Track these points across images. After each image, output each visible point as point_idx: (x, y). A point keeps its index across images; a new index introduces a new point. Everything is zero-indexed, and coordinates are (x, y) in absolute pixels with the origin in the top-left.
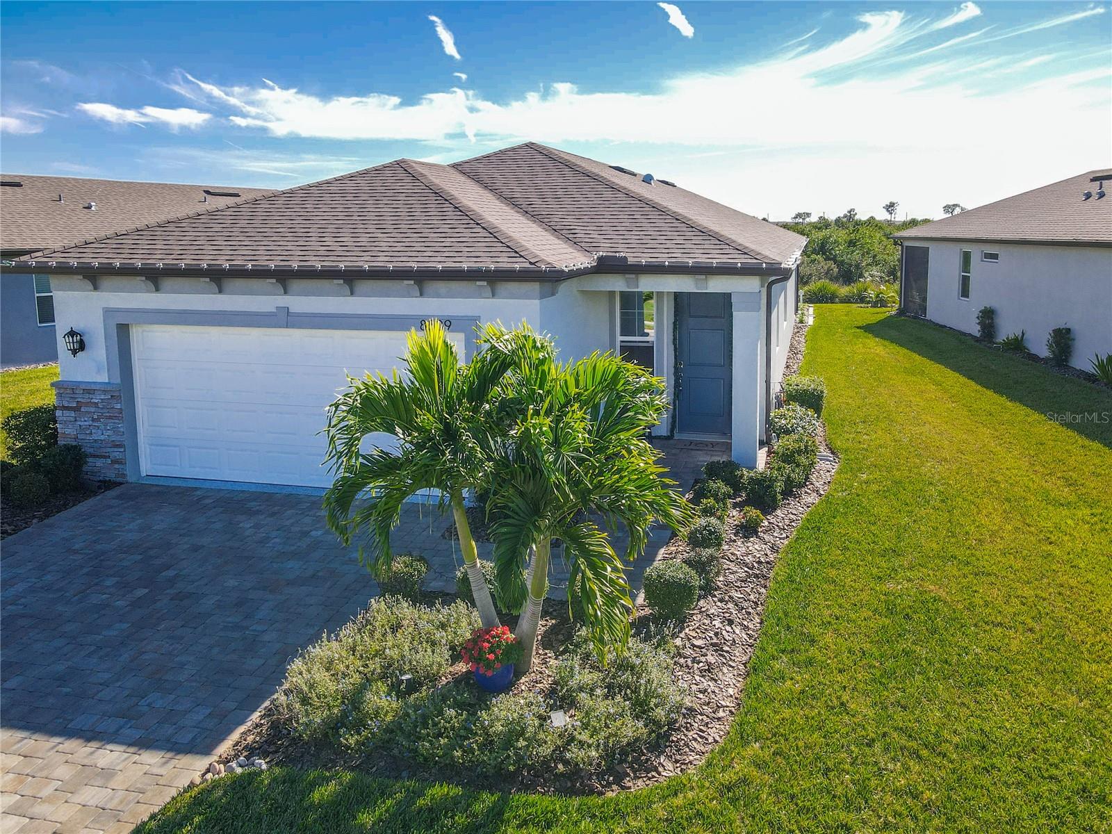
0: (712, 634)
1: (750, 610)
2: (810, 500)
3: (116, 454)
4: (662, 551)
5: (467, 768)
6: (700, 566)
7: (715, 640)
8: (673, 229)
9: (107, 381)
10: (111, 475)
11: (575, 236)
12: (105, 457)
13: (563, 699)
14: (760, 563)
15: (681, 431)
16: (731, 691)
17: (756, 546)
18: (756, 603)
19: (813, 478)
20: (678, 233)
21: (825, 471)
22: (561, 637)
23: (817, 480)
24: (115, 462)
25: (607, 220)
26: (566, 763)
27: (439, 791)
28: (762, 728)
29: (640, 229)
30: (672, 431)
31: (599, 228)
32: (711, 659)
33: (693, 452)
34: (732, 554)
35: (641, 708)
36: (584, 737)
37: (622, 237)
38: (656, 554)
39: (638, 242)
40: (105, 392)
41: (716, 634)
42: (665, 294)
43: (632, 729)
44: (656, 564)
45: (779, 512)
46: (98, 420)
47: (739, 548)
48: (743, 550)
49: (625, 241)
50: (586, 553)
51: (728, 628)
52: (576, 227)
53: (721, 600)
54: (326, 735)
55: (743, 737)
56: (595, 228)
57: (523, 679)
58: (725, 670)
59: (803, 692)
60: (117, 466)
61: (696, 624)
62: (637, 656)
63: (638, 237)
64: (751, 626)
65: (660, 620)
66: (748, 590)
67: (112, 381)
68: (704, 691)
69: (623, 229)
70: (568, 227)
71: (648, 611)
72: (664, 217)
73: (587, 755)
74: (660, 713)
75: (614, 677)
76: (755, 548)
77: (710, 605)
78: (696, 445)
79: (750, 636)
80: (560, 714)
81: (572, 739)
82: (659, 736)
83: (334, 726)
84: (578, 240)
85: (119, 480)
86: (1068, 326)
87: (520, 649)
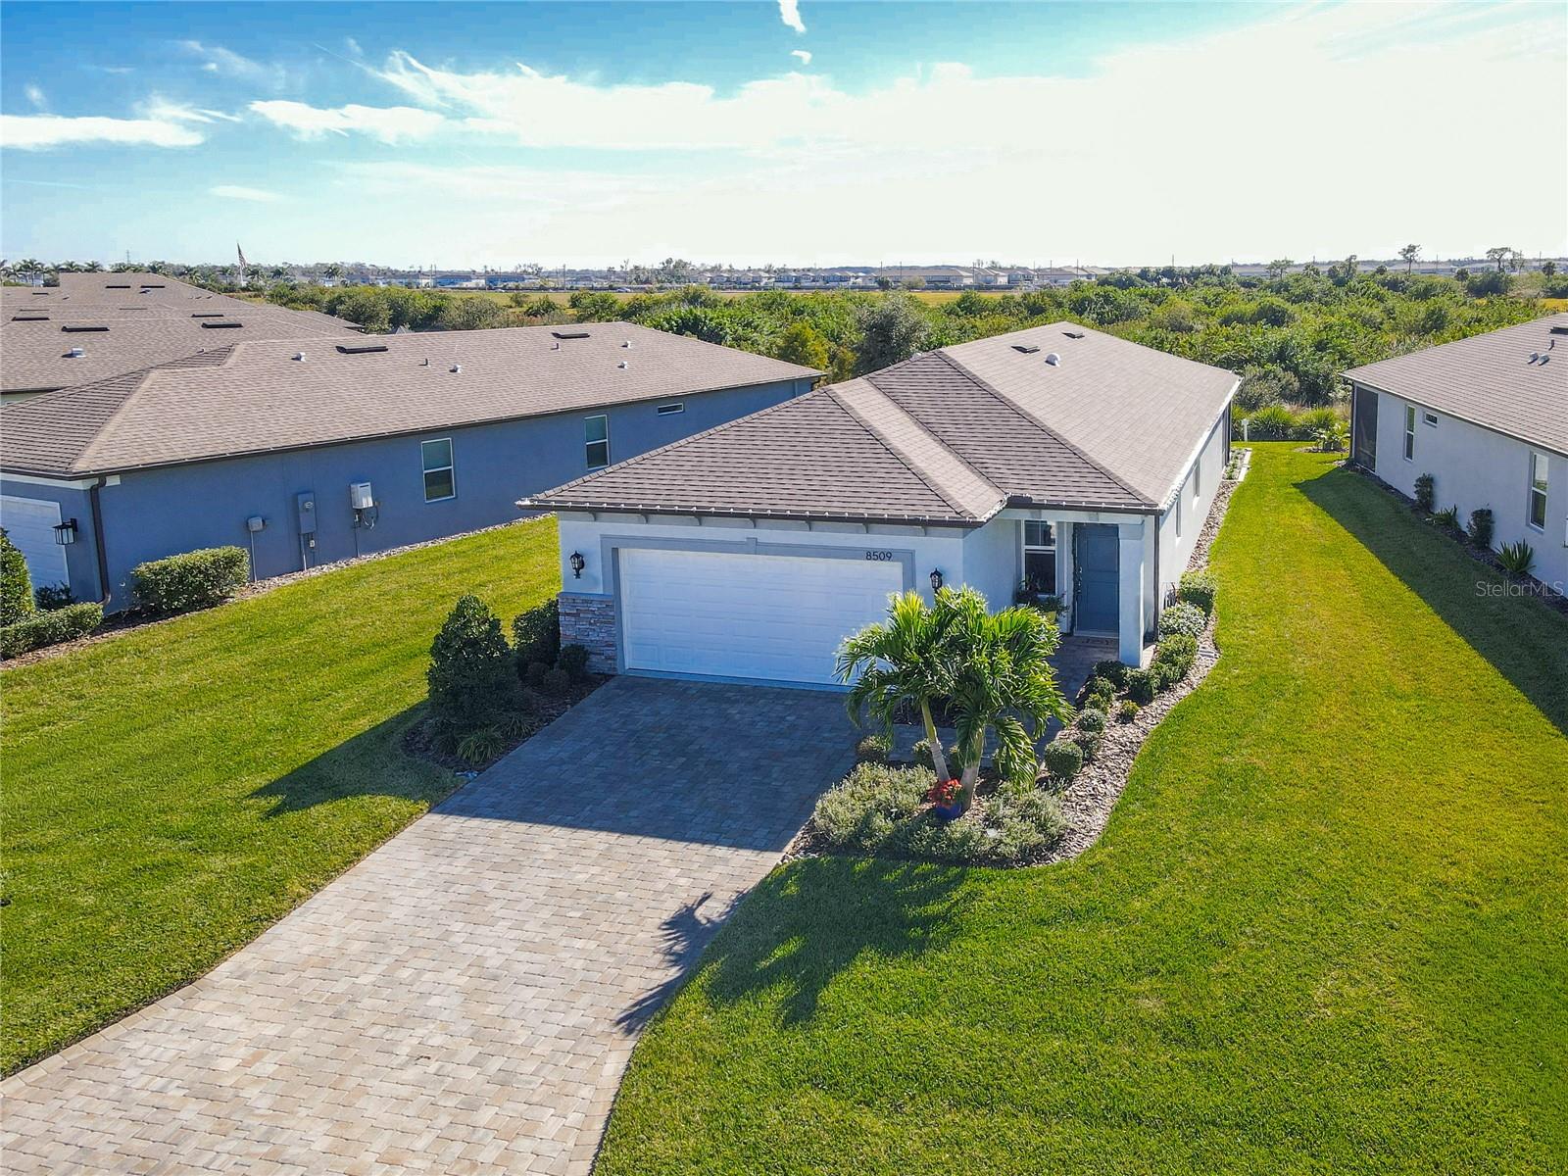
0: (1091, 789)
1: (1120, 775)
2: (1184, 693)
3: (609, 652)
4: (1060, 733)
5: (939, 858)
6: (1084, 744)
7: (1093, 792)
8: (1071, 465)
9: (601, 592)
10: (605, 668)
11: (987, 470)
12: (600, 654)
13: (993, 823)
14: (1132, 742)
15: (1080, 629)
16: (1100, 822)
17: (1131, 730)
18: (1125, 770)
19: (1190, 673)
20: (1074, 470)
21: (1204, 665)
22: (988, 790)
23: (1194, 677)
24: (608, 658)
25: (1014, 453)
26: (998, 855)
27: (926, 867)
28: (1117, 840)
29: (1042, 464)
30: (1072, 629)
31: (1007, 462)
32: (1088, 803)
33: (1090, 649)
34: (1112, 736)
35: (1042, 827)
36: (1008, 840)
37: (1027, 473)
38: (1055, 736)
39: (1041, 478)
40: (601, 602)
41: (1093, 789)
42: (1065, 525)
43: (1036, 838)
44: (1054, 743)
45: (1154, 704)
46: (595, 624)
47: (1118, 732)
48: (1121, 733)
49: (1030, 477)
50: (1009, 734)
51: (1102, 785)
52: (987, 461)
53: (1099, 768)
54: (850, 841)
55: (1104, 844)
56: (1004, 462)
57: (967, 813)
58: (1097, 810)
59: (1144, 822)
60: (609, 662)
61: (1079, 783)
62: (1040, 799)
63: (1041, 473)
64: (1119, 784)
65: (1055, 779)
66: (1120, 761)
67: (607, 593)
68: (1082, 821)
69: (1028, 463)
70: (981, 460)
71: (1047, 774)
72: (1062, 451)
73: (1010, 849)
74: (1054, 830)
75: (1025, 812)
76: (1130, 730)
77: (1091, 771)
78: (1093, 642)
79: (1118, 791)
80: (993, 830)
81: (1001, 842)
82: (1052, 843)
83: (856, 836)
84: (990, 475)
85: (611, 673)
86: (1489, 508)
87: (965, 793)
